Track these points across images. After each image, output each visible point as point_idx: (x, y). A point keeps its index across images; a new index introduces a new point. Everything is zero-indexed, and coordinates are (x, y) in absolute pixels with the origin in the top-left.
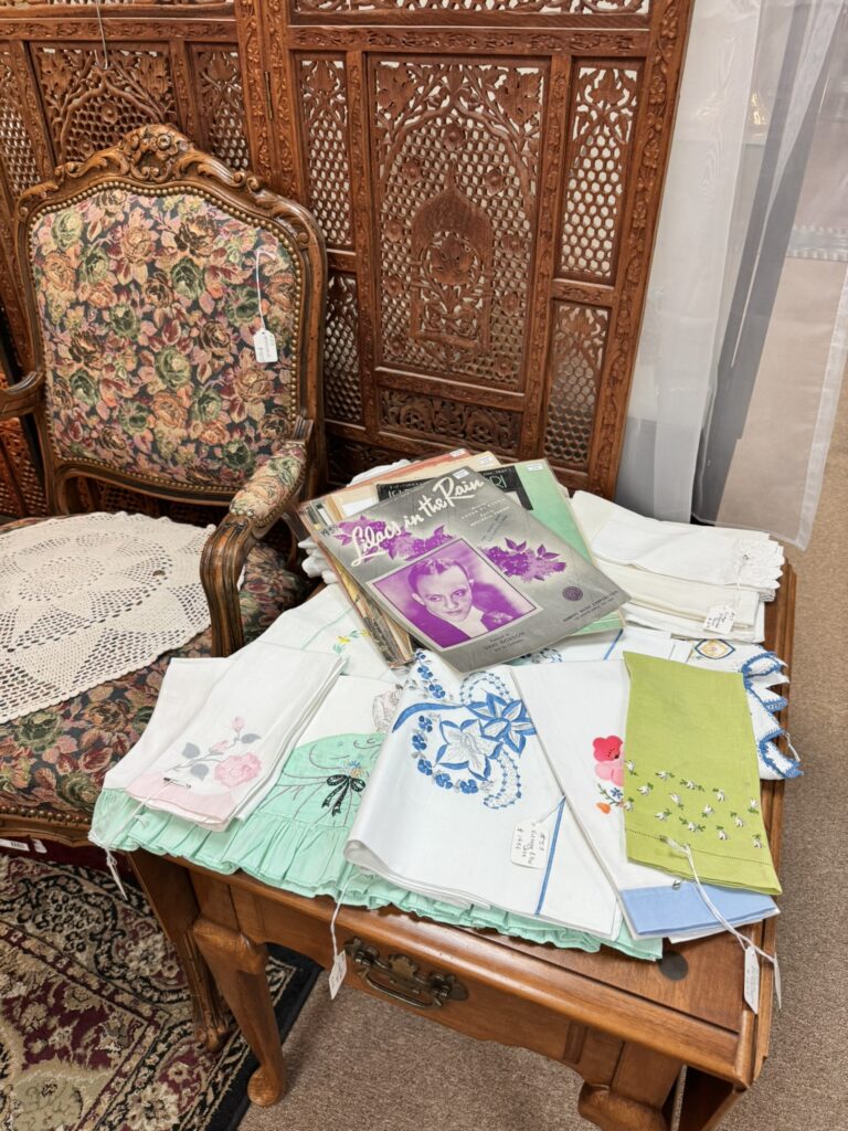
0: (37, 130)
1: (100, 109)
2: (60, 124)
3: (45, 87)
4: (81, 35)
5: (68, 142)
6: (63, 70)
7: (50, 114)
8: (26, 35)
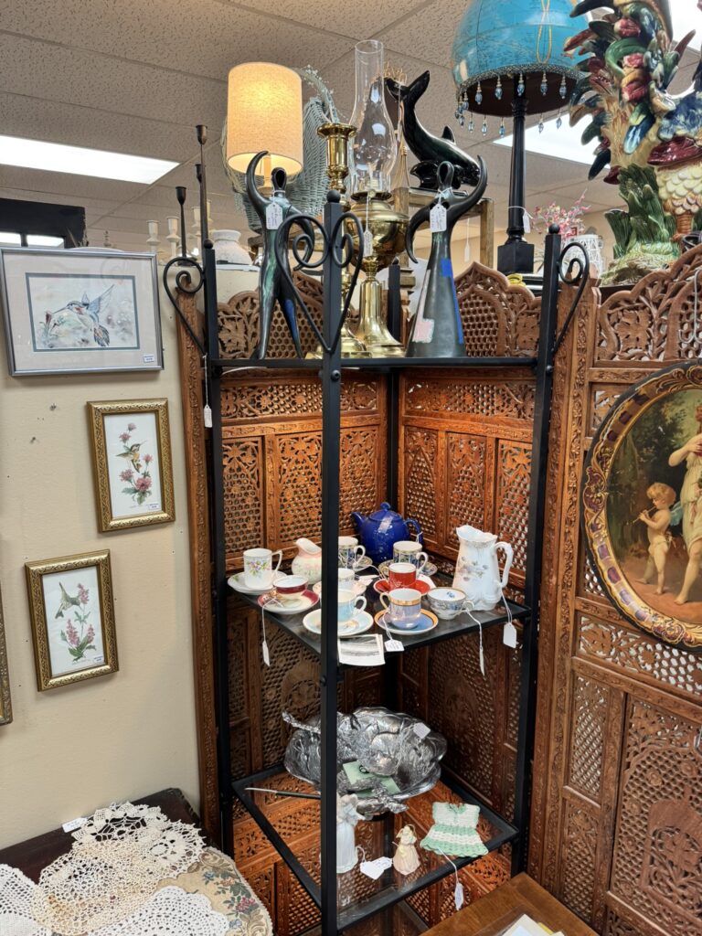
0: (612, 747)
1: (679, 762)
2: (636, 753)
3: (631, 724)
4: (682, 712)
5: (639, 766)
6: (654, 723)
7: (629, 743)
8: (629, 690)
